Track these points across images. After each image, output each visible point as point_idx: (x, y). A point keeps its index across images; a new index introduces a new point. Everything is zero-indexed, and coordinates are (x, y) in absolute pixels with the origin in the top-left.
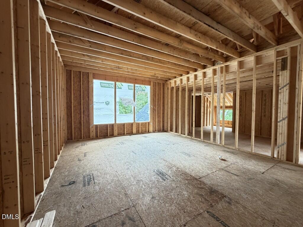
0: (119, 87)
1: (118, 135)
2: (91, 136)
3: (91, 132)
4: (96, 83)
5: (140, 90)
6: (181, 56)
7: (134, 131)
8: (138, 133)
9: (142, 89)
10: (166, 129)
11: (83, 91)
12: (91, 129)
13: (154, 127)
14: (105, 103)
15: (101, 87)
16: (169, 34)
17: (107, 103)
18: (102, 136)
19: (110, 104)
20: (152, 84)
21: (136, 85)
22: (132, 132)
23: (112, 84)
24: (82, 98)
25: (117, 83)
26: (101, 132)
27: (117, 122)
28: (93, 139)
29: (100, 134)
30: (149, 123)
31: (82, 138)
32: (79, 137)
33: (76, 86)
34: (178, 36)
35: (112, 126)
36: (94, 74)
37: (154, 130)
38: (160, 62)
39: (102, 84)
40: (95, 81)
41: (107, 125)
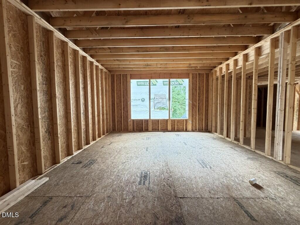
0: (154, 84)
1: (152, 130)
2: (129, 129)
3: (129, 125)
4: (133, 83)
5: (177, 85)
6: (201, 35)
7: (169, 128)
8: (173, 130)
9: (179, 83)
10: (210, 129)
11: (123, 90)
12: (129, 123)
13: (194, 125)
14: (141, 100)
15: (138, 85)
16: (168, 13)
17: (143, 100)
18: (138, 130)
19: (145, 100)
20: (191, 76)
21: (171, 80)
22: (167, 129)
23: (147, 82)
24: (122, 97)
25: (151, 80)
26: (138, 126)
27: (151, 118)
28: (130, 132)
29: (137, 128)
30: (186, 120)
31: (123, 130)
32: (121, 129)
33: (118, 87)
34: (181, 11)
35: (147, 121)
36: (131, 75)
37: (194, 129)
38: (183, 49)
39: (138, 83)
40: (132, 81)
41: (142, 120)
